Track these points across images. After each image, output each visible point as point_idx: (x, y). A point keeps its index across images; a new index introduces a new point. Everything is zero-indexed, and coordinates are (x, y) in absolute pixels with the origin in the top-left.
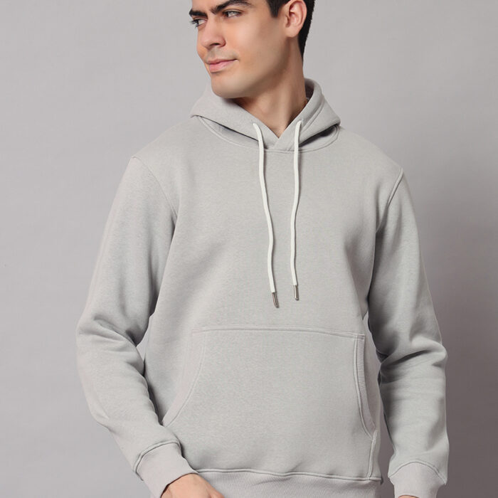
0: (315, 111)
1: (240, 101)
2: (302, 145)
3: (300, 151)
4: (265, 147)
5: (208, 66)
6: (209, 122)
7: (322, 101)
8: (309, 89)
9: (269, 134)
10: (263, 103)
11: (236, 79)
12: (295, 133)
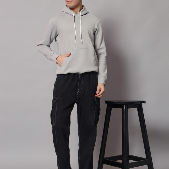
0: (84, 11)
1: (72, 9)
2: (81, 16)
3: (81, 17)
4: (75, 17)
5: (67, 2)
6: (65, 13)
7: (85, 9)
8: (83, 6)
9: (75, 14)
10: (76, 10)
11: (72, 5)
12: (80, 14)
